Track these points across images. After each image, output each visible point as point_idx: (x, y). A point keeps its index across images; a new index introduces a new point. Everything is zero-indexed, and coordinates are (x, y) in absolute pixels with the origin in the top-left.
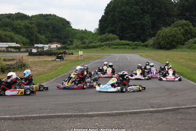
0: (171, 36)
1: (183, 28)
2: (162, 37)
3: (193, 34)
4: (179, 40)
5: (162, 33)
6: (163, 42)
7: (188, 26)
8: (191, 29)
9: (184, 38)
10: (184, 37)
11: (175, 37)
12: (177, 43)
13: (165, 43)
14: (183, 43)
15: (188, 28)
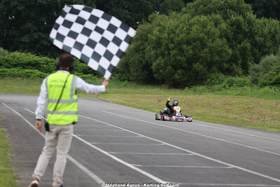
0: (188, 43)
1: (225, 18)
2: (158, 43)
3: (258, 39)
4: (217, 58)
5: (156, 32)
6: (160, 61)
7: (240, 11)
8: (250, 23)
9: (230, 51)
10: (231, 47)
11: (204, 45)
12: (210, 65)
13: (166, 64)
14: (226, 66)
15: (241, 18)
